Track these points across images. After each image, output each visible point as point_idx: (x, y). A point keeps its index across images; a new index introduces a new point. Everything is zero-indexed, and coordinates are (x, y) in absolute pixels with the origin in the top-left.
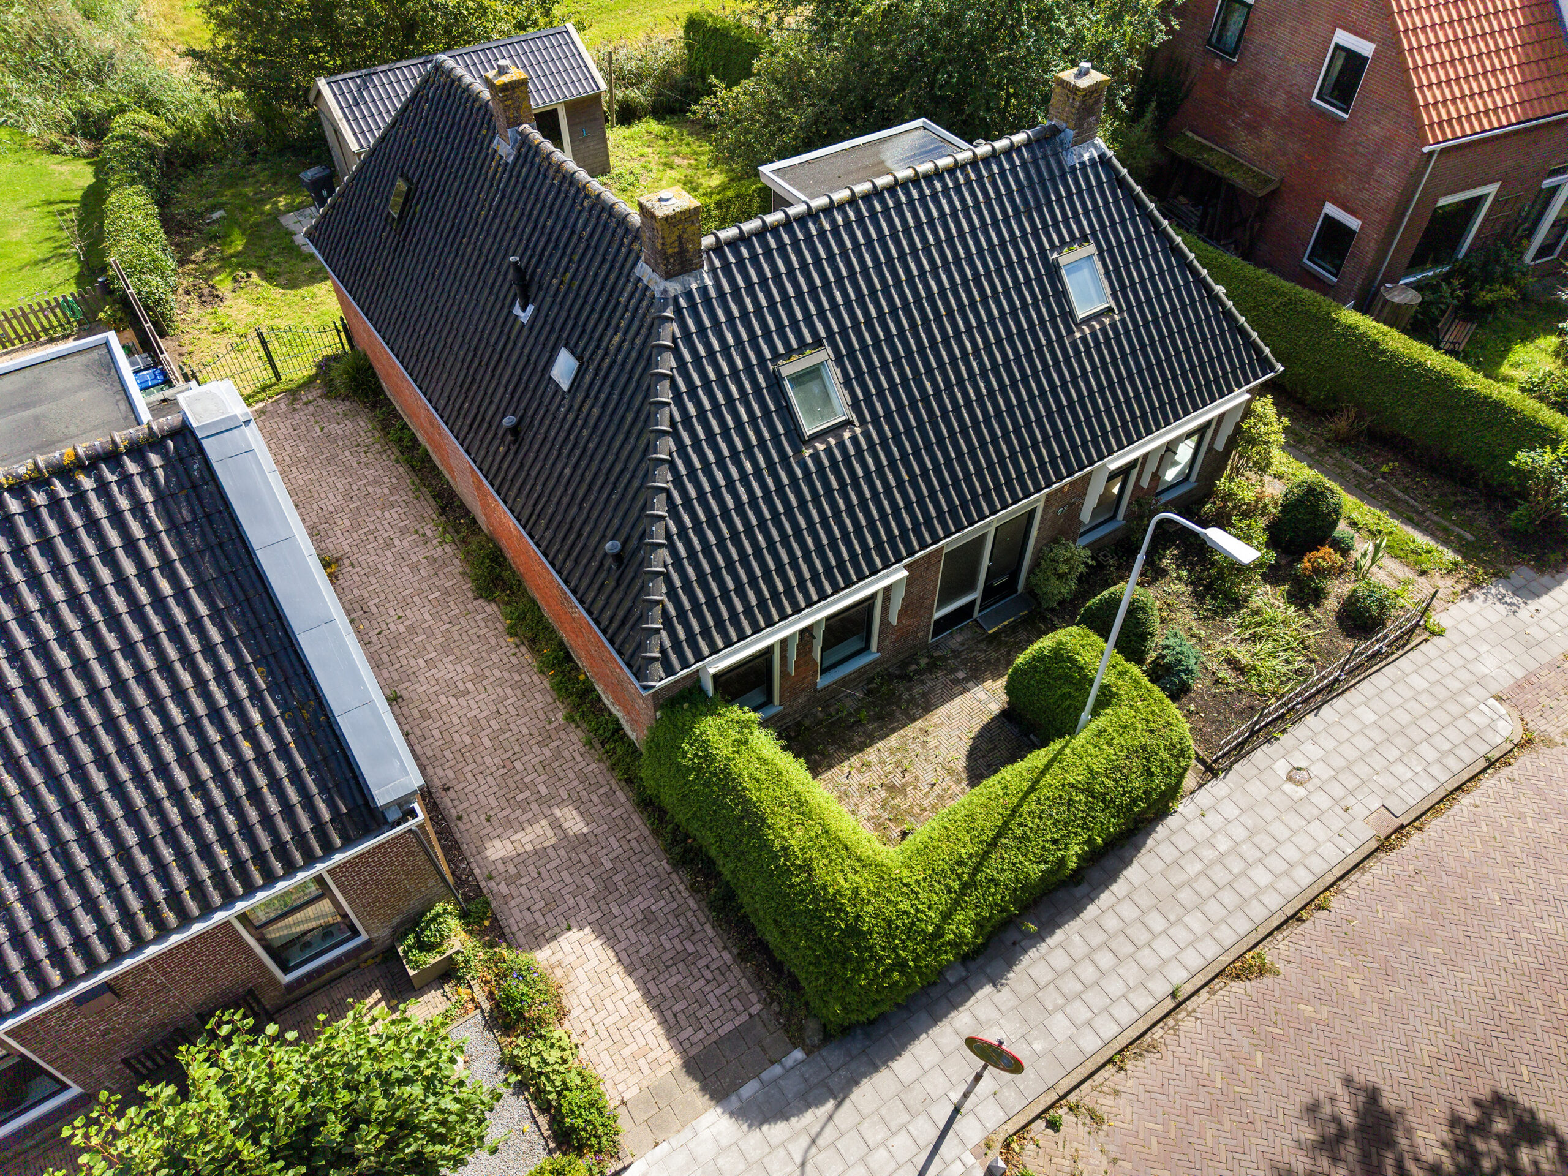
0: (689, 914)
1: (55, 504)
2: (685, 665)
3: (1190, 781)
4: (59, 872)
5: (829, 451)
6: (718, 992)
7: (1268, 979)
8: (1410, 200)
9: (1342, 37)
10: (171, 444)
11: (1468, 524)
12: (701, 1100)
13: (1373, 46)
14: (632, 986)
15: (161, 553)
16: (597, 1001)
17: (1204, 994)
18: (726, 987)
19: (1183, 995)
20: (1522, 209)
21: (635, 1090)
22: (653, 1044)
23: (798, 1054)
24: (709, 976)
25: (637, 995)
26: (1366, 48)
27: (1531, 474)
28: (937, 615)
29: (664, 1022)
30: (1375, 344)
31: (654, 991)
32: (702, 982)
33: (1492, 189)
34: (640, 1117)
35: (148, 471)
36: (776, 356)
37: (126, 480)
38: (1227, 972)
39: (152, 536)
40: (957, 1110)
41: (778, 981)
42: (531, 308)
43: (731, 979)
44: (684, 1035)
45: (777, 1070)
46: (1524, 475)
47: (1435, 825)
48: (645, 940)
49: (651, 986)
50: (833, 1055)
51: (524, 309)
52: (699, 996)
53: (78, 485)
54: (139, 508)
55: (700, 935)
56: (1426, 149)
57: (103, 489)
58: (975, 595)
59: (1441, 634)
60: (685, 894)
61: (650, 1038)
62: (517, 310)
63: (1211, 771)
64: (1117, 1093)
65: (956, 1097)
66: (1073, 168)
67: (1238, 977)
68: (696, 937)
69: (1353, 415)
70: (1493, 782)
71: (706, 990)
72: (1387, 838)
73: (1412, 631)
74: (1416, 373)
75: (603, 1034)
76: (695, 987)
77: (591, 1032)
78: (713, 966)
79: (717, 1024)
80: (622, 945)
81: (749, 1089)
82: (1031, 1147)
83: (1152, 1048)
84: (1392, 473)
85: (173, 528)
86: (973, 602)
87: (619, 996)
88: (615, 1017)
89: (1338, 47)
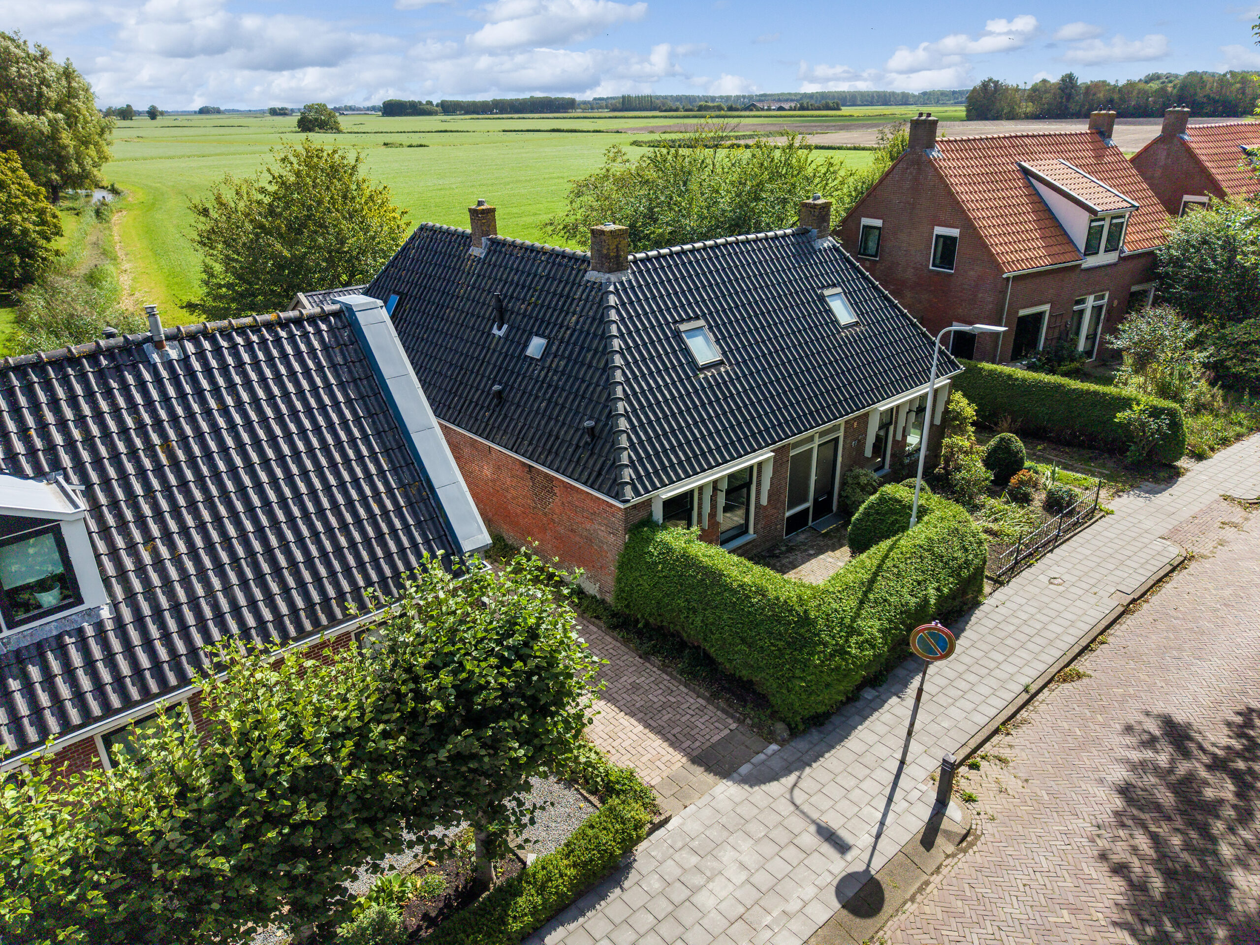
0: (665, 682)
1: (263, 342)
2: (647, 491)
3: (987, 588)
4: (249, 574)
5: (713, 376)
6: (702, 720)
7: (1085, 680)
8: (1003, 309)
9: (939, 230)
10: (332, 319)
11: (1103, 466)
12: (710, 778)
13: (958, 231)
14: (636, 723)
15: (325, 379)
16: (612, 734)
17: (1046, 690)
18: (706, 717)
19: (1033, 689)
20: (1066, 323)
21: (659, 779)
22: (663, 752)
23: (774, 747)
24: (692, 713)
25: (641, 728)
26: (955, 232)
27: (1129, 423)
28: (788, 514)
29: (666, 740)
30: (1010, 377)
31: (654, 724)
32: (688, 716)
33: (1046, 308)
34: (668, 793)
35: (319, 332)
36: (675, 322)
37: (305, 335)
38: (1056, 678)
39: (320, 368)
40: (902, 762)
41: (744, 707)
42: (505, 327)
43: (709, 712)
44: (685, 746)
45: (762, 757)
46: (1125, 426)
47: (1155, 600)
48: (636, 698)
49: (650, 722)
50: (801, 744)
51: (500, 329)
52: (688, 723)
53: (277, 334)
54: (312, 351)
55: (678, 692)
56: (1004, 276)
57: (291, 338)
58: (809, 504)
59: (1112, 513)
60: (658, 672)
61: (659, 749)
62: (495, 331)
63: (999, 582)
64: (1011, 746)
65: (899, 756)
66: (820, 251)
67: (1065, 681)
68: (674, 694)
69: (1009, 421)
70: (1181, 576)
71: (693, 720)
72: (1128, 605)
73: (1093, 512)
74: (1039, 386)
75: (623, 752)
76: (683, 719)
77: (613, 751)
78: (693, 707)
79: (707, 737)
80: (621, 703)
81: (745, 769)
82: (963, 781)
83: (1024, 721)
84: (1044, 449)
85: (334, 366)
86: (808, 509)
87: (628, 729)
88: (630, 742)
89: (938, 236)
